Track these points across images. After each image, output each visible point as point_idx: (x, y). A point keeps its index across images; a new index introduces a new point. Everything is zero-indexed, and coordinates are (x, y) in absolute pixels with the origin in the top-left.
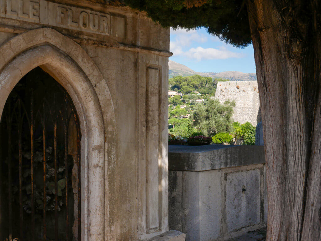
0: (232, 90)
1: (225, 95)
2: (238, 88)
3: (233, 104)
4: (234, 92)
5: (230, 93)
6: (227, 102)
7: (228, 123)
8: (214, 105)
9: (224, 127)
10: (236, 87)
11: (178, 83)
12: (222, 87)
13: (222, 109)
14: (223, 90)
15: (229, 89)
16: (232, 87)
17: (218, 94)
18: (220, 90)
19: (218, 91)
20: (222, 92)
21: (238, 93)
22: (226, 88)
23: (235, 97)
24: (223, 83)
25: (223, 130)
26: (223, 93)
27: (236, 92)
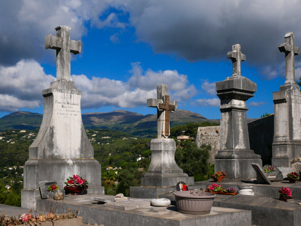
0: (212, 134)
1: (205, 139)
2: (217, 132)
3: (209, 148)
4: (213, 136)
5: (209, 137)
6: (203, 146)
7: (203, 166)
8: (191, 149)
9: (201, 170)
10: (215, 131)
11: (190, 129)
12: (202, 132)
13: (198, 153)
14: (203, 134)
15: (209, 134)
16: (211, 132)
17: (198, 139)
18: (200, 134)
19: (199, 136)
20: (202, 136)
21: (217, 137)
22: (205, 133)
23: (215, 140)
24: (203, 128)
25: (199, 172)
26: (204, 138)
27: (215, 136)
